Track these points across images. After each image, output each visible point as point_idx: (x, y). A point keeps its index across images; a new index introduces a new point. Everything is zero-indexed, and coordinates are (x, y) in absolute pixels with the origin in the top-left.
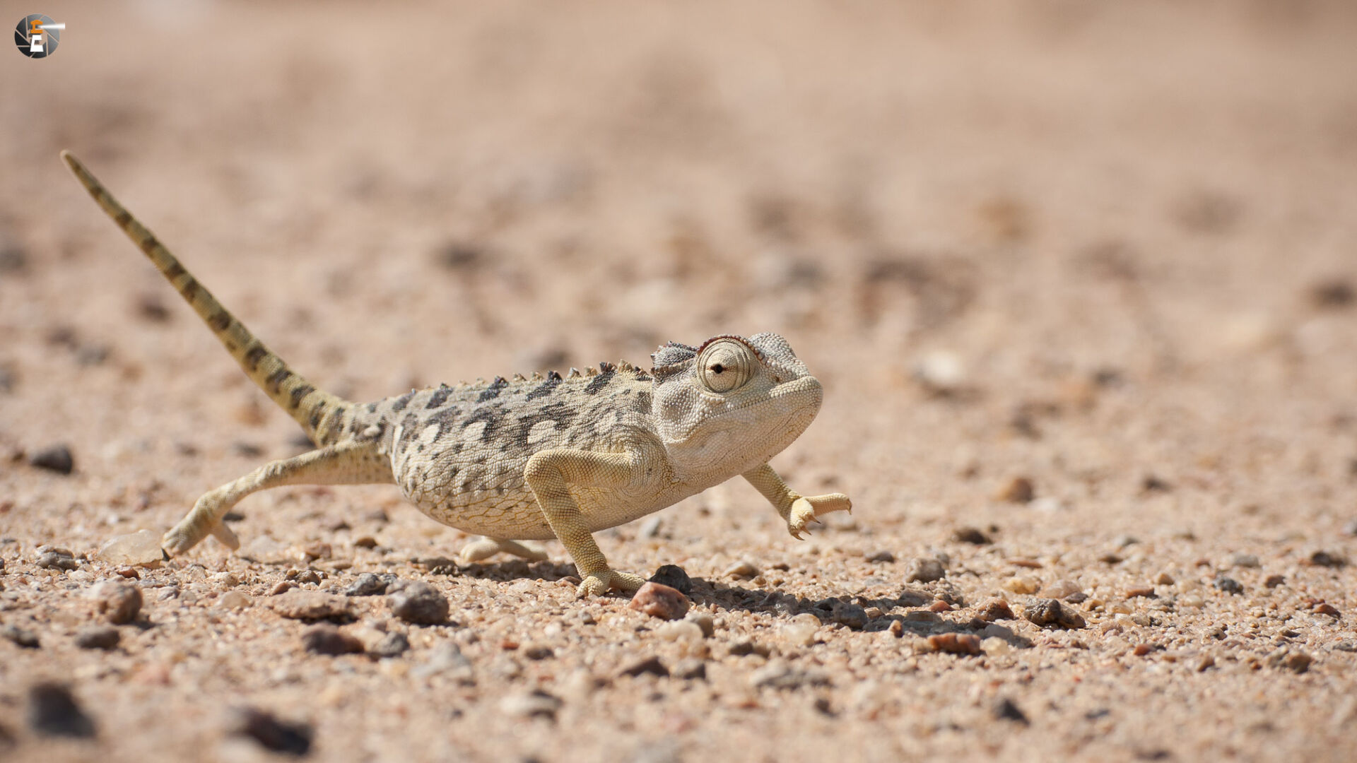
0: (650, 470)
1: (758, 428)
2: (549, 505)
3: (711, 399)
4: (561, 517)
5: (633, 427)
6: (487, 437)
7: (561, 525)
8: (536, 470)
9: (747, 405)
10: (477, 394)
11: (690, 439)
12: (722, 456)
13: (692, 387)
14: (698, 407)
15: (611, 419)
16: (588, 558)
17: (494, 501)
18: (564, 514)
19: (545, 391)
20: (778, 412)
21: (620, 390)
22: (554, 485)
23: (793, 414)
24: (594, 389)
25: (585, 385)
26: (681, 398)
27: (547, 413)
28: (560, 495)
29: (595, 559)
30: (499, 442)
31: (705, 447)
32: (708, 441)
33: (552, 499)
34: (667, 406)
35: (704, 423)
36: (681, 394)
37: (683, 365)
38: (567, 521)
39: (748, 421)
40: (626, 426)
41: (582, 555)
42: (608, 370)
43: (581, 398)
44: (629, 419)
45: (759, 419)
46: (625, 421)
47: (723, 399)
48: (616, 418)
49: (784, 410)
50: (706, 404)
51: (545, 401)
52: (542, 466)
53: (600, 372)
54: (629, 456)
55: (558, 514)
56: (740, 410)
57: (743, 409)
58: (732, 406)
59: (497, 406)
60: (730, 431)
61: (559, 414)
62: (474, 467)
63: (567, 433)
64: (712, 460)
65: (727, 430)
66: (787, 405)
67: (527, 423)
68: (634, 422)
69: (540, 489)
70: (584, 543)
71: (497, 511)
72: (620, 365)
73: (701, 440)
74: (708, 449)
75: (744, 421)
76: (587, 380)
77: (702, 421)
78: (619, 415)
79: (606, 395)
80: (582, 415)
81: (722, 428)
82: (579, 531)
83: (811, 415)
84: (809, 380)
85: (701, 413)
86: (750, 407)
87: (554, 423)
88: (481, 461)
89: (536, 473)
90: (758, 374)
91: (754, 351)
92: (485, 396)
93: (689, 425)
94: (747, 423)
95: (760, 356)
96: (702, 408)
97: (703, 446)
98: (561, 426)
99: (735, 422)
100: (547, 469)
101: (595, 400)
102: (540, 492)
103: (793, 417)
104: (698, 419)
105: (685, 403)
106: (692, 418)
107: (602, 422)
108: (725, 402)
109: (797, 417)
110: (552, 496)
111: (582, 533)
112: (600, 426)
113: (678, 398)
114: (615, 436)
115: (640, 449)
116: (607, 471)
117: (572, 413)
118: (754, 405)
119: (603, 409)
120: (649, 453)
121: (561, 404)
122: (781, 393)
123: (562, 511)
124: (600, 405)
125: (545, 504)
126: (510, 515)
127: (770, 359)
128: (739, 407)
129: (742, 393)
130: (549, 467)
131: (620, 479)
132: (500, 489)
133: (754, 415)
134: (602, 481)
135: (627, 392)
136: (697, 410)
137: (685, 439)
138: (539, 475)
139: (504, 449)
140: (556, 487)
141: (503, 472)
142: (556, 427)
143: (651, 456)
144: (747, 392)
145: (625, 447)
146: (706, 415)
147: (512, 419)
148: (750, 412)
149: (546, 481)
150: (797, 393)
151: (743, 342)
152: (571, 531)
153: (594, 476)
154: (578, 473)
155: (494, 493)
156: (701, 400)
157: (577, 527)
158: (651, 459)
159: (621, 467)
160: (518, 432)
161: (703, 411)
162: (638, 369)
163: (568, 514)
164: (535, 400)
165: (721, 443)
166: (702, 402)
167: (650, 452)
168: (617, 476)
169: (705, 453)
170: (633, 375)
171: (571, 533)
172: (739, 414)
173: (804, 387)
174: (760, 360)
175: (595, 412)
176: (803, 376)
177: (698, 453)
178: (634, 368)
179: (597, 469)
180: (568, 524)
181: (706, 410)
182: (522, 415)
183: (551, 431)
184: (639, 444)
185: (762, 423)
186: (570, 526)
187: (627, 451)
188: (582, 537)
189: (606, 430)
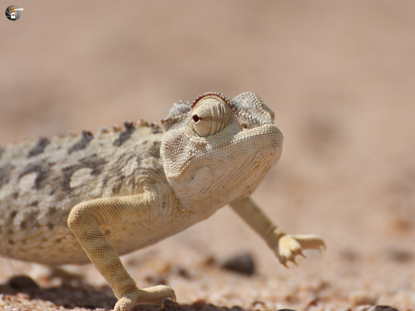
0: (164, 203)
1: (230, 164)
2: (88, 245)
3: (197, 141)
4: (97, 254)
5: (150, 170)
6: (38, 184)
7: (97, 259)
8: (75, 218)
9: (221, 146)
10: (26, 152)
11: (183, 173)
12: (208, 187)
13: (185, 133)
14: (188, 148)
15: (133, 165)
16: (120, 284)
17: (47, 235)
18: (99, 251)
19: (81, 146)
20: (244, 151)
21: (140, 142)
22: (90, 229)
23: (256, 153)
24: (120, 142)
25: (113, 140)
26: (177, 142)
27: (84, 163)
28: (95, 236)
29: (126, 283)
30: (48, 188)
31: (194, 180)
32: (196, 175)
33: (89, 240)
34: (167, 148)
35: (191, 161)
36: (177, 139)
37: (182, 117)
38: (102, 256)
39: (223, 159)
40: (144, 169)
41: (115, 282)
42: (130, 127)
43: (110, 150)
44: (147, 163)
45: (231, 157)
46: (144, 165)
47: (205, 142)
48: (137, 163)
49: (249, 150)
50: (193, 146)
51: (82, 154)
52: (80, 215)
53: (124, 129)
54: (147, 196)
55: (95, 251)
56: (216, 150)
57: (219, 149)
58: (211, 147)
59: (44, 161)
60: (210, 166)
61: (93, 163)
62: (29, 210)
63: (101, 178)
64: (201, 190)
65: (208, 166)
66: (251, 146)
67: (69, 172)
68: (150, 165)
69: (80, 233)
70: (116, 272)
71: (49, 243)
72: (139, 122)
73: (191, 174)
74: (197, 181)
75: (220, 159)
76: (114, 136)
77: (190, 159)
78: (139, 160)
79: (129, 146)
80: (112, 163)
81: (204, 164)
82: (111, 263)
83: (271, 154)
84: (268, 127)
85: (190, 153)
86: (224, 148)
87: (90, 170)
88: (35, 204)
89: (76, 221)
90: (231, 123)
91: (229, 104)
92: (33, 154)
93: (181, 162)
94: (222, 160)
95: (233, 109)
96: (190, 149)
97: (192, 179)
98: (96, 172)
99: (214, 159)
100: (84, 217)
101: (121, 151)
102: (80, 236)
103: (257, 155)
104: (187, 157)
105: (179, 145)
106: (184, 157)
107: (127, 167)
108: (206, 144)
109: (259, 155)
110: (89, 238)
111: (114, 264)
112: (125, 170)
113: (175, 142)
114: (137, 177)
115: (155, 189)
116: (132, 210)
117: (104, 162)
118: (227, 146)
119: (127, 156)
120: (161, 191)
121: (95, 155)
122: (246, 136)
123: (98, 248)
124: (124, 154)
125: (84, 244)
126: (60, 246)
127: (242, 111)
128: (216, 148)
129: (219, 137)
130: (85, 215)
131: (143, 214)
132: (51, 226)
133: (227, 154)
134: (129, 218)
135: (145, 143)
136: (187, 150)
137: (179, 173)
138: (78, 222)
139: (52, 193)
140: (92, 230)
141: (52, 211)
142: (93, 173)
143: (163, 192)
144: (222, 136)
145: (144, 187)
146: (193, 154)
147: (57, 170)
148: (224, 152)
149: (84, 226)
150: (258, 137)
151: (221, 98)
152: (106, 263)
153: (123, 216)
154: (110, 216)
155: (46, 229)
156: (190, 143)
157: (110, 260)
158: (164, 195)
159: (141, 205)
160: (62, 180)
161: (191, 151)
162: (153, 125)
163: (102, 251)
164: (75, 154)
165: (205, 176)
166: (191, 144)
167: (163, 190)
168: (140, 213)
169: (195, 184)
170: (148, 130)
171: (106, 265)
172: (216, 153)
173: (264, 132)
174: (234, 112)
175: (121, 160)
176: (265, 123)
177: (190, 184)
178: (150, 124)
179: (123, 209)
180: (103, 258)
181: (193, 150)
182: (65, 166)
183: (88, 177)
184: (154, 183)
185: (233, 160)
186: (104, 260)
187: (146, 191)
188: (114, 267)
189: (130, 173)
